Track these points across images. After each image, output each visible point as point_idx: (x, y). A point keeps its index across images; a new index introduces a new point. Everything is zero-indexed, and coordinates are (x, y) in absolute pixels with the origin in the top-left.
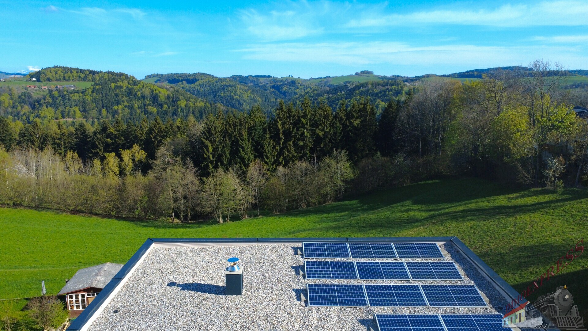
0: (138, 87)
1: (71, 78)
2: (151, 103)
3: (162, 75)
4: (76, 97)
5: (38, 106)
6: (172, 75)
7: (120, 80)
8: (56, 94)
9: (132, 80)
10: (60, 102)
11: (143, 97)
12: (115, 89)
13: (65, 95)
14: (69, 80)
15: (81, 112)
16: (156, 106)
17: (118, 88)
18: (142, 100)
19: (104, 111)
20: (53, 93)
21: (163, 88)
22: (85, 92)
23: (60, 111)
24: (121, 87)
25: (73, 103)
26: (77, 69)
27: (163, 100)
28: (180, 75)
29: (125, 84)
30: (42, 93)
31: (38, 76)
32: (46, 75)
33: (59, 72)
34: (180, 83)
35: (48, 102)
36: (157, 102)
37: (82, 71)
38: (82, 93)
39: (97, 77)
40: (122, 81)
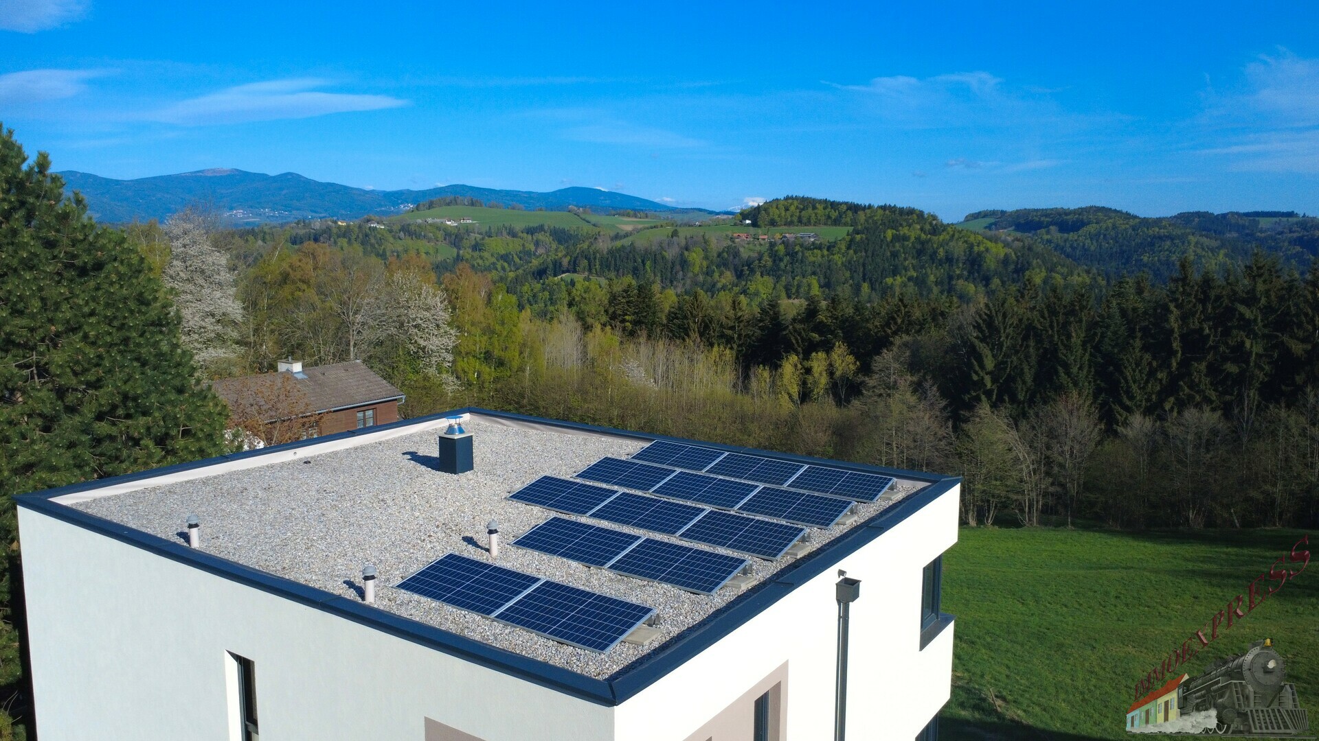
0: (941, 238)
1: (813, 219)
2: (965, 273)
3: (1003, 212)
4: (815, 257)
5: (748, 272)
6: (1027, 212)
7: (905, 224)
8: (781, 249)
9: (931, 224)
10: (786, 266)
11: (949, 259)
12: (892, 241)
13: (797, 253)
14: (808, 223)
15: (821, 287)
16: (974, 280)
17: (899, 241)
18: (946, 266)
19: (865, 287)
20: (776, 248)
21: (996, 242)
22: (834, 247)
23: (784, 284)
24: (905, 238)
25: (809, 269)
26: (826, 201)
27: (993, 267)
28: (1045, 213)
29: (913, 232)
30: (758, 248)
31: (754, 215)
32: (768, 214)
33: (792, 208)
34: (1043, 230)
35: (765, 266)
36: (978, 272)
37: (834, 205)
38: (828, 249)
39: (862, 216)
40: (910, 226)
